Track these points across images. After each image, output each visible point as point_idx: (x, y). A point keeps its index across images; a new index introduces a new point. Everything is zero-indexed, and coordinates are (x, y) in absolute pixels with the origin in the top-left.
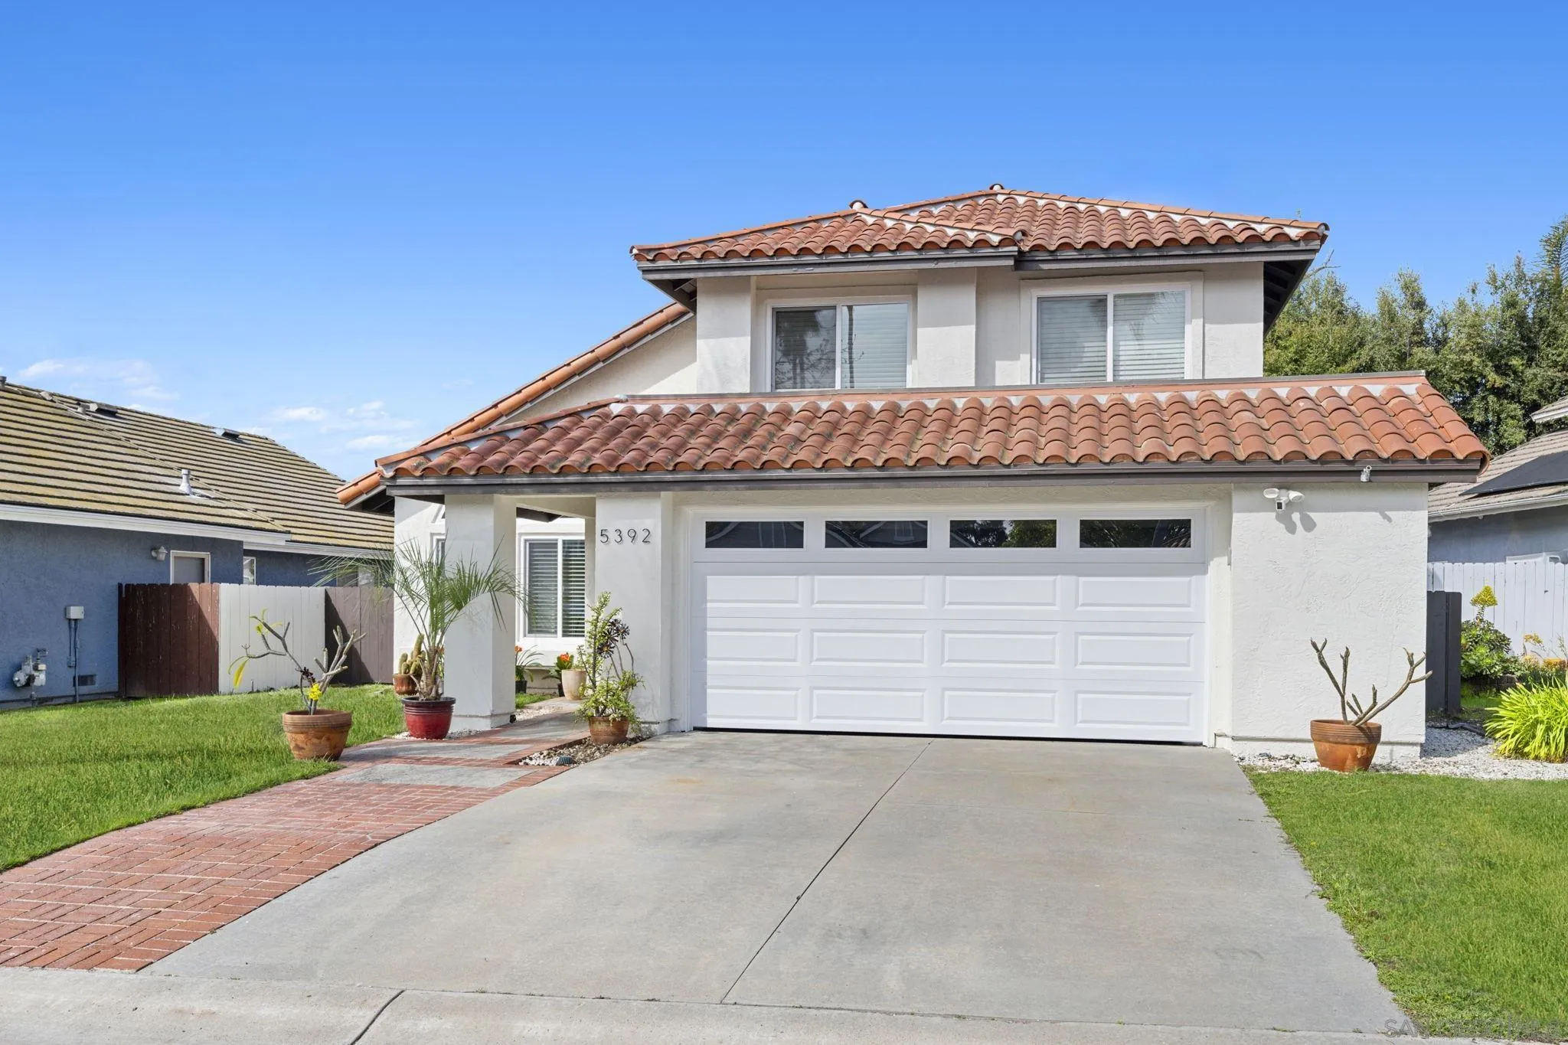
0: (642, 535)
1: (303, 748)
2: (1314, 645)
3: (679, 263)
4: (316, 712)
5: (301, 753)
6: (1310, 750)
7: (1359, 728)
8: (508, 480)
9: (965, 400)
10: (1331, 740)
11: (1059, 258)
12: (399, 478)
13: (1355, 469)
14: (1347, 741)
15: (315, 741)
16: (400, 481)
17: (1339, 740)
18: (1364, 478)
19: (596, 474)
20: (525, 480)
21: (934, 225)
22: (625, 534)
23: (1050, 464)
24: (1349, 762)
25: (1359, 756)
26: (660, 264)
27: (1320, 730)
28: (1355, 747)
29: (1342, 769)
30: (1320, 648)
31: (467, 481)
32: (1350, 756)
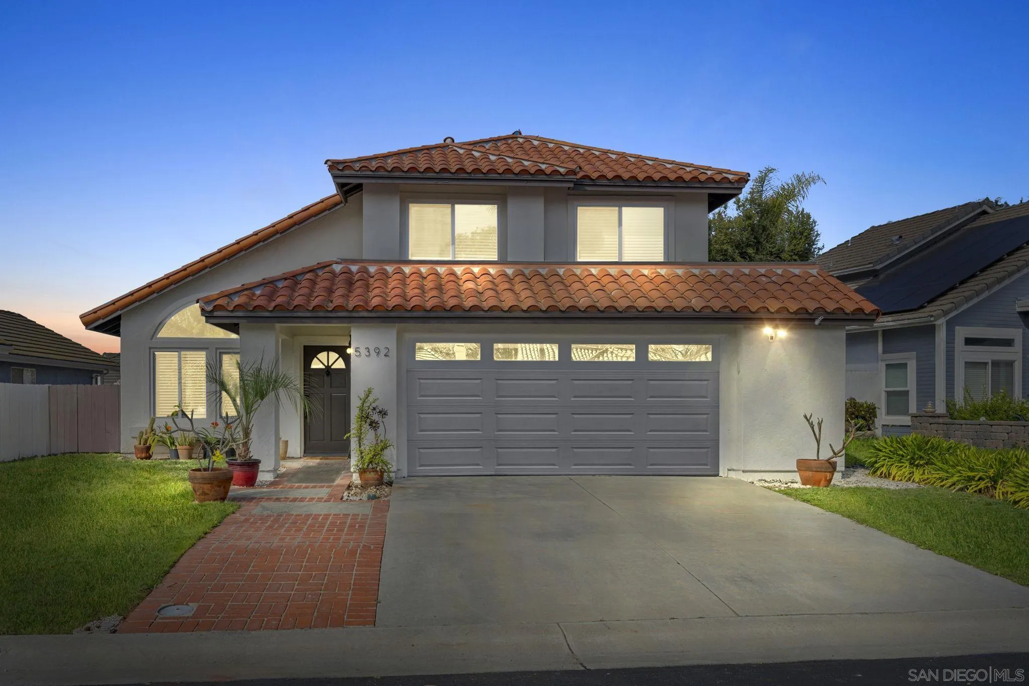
0: (383, 352)
1: (208, 494)
2: (805, 417)
3: (359, 173)
4: (213, 470)
5: (206, 497)
6: (797, 477)
7: (830, 463)
8: (295, 315)
9: (564, 269)
10: (814, 470)
11: (598, 184)
12: (216, 311)
13: (812, 317)
14: (823, 470)
15: (217, 489)
16: (216, 314)
17: (819, 470)
18: (817, 322)
19: (358, 312)
20: (309, 315)
21: (513, 158)
22: (372, 352)
23: (646, 311)
24: (822, 482)
25: (828, 478)
26: (347, 172)
27: (803, 465)
28: (827, 473)
29: (819, 485)
30: (808, 418)
31: (267, 314)
32: (823, 479)
